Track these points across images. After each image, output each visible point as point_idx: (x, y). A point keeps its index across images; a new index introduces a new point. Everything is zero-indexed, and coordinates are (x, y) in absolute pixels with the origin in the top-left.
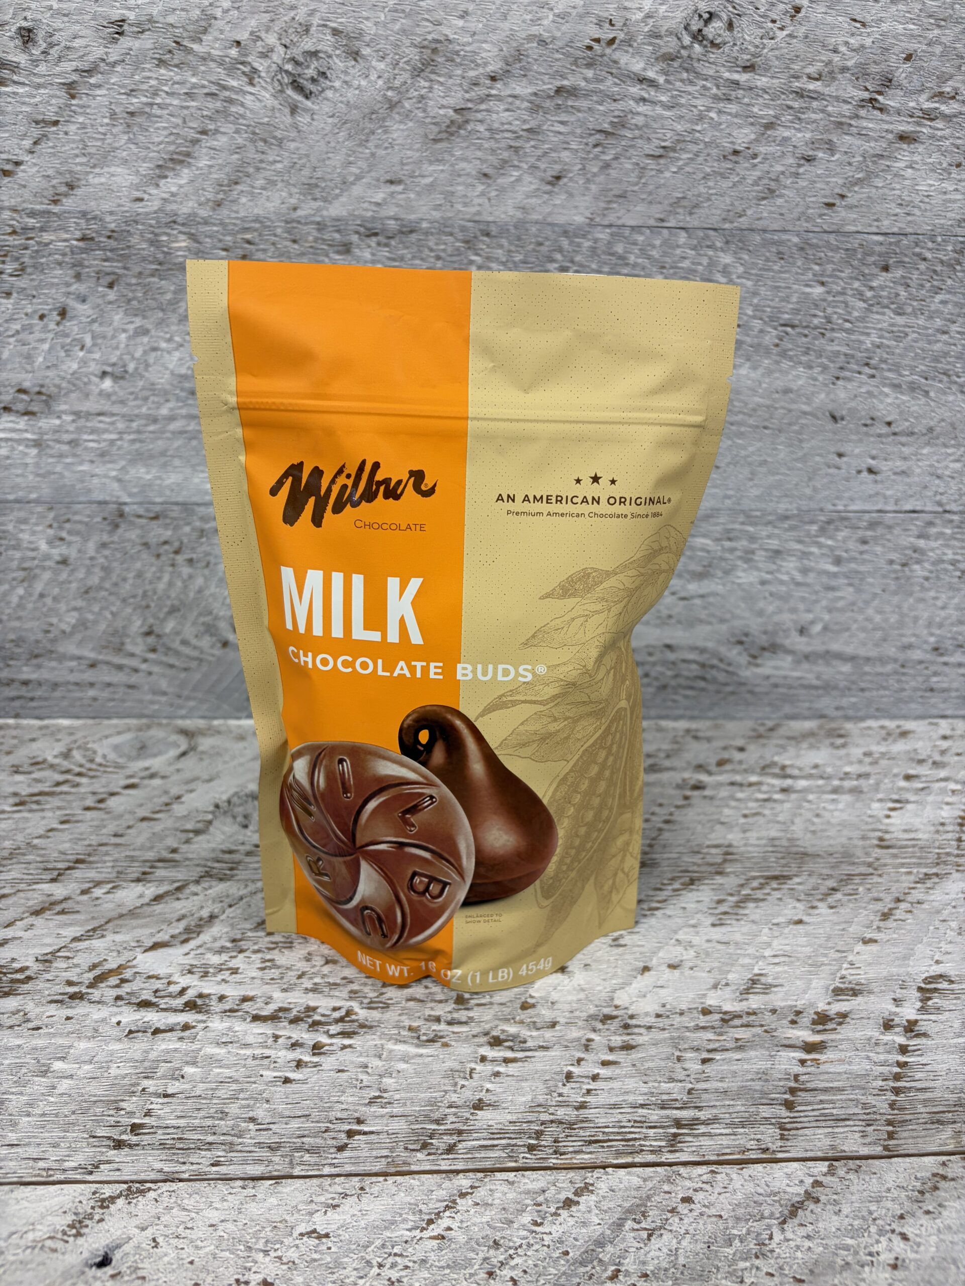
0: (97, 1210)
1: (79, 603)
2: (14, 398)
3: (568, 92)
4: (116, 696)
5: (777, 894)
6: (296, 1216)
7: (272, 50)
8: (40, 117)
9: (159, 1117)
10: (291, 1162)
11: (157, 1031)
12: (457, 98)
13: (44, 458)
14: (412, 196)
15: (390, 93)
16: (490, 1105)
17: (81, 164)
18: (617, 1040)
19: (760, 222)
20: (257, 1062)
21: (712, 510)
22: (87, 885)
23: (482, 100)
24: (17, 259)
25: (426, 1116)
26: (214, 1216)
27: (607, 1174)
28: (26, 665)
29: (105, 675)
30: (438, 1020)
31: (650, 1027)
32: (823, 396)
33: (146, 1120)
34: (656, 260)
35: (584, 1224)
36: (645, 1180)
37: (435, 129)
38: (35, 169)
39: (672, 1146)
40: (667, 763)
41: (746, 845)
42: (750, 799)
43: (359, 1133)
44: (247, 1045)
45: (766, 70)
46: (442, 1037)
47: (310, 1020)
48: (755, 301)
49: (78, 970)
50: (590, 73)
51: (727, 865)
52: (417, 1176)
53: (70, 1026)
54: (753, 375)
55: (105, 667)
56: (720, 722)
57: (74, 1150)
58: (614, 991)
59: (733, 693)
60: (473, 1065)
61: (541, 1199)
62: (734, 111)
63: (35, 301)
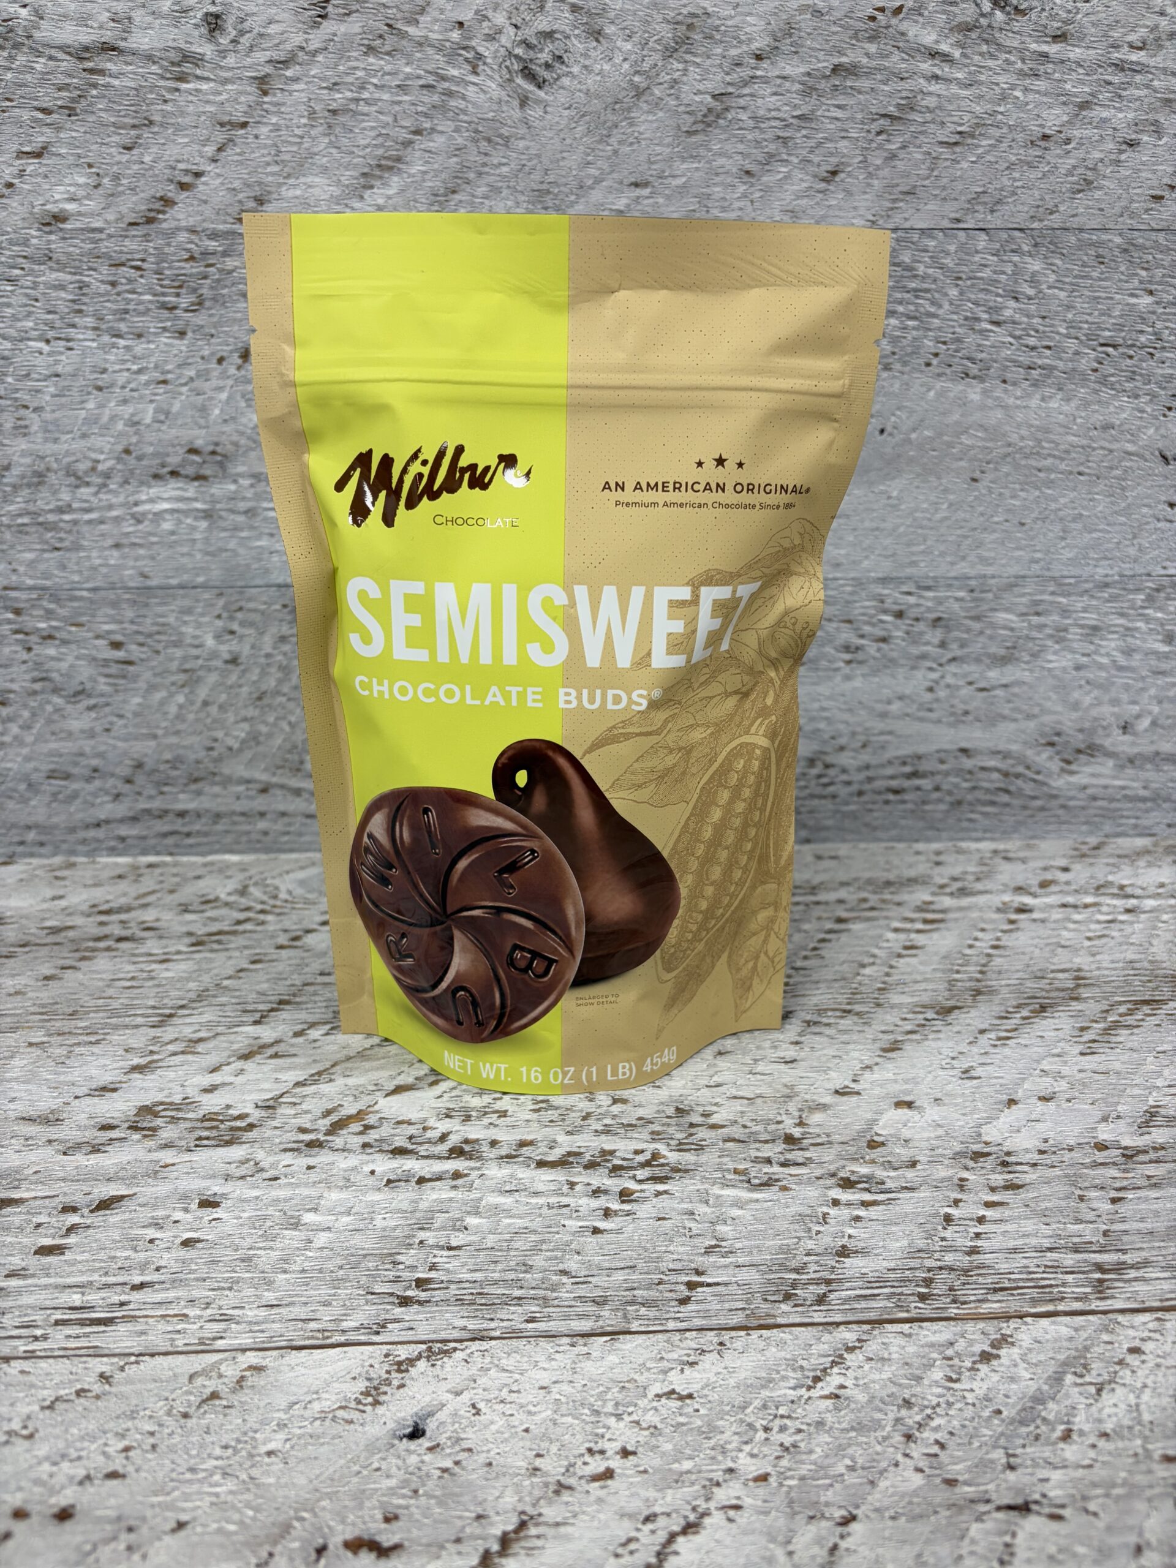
0: (394, 1375)
1: (251, 712)
2: (183, 460)
3: (847, 70)
4: (292, 829)
5: (1154, 1020)
6: (646, 1374)
7: (500, 32)
8: (226, 118)
9: (448, 1271)
10: (625, 1316)
11: (421, 1181)
12: (716, 82)
13: (215, 533)
14: (661, 200)
15: (637, 79)
16: (857, 1252)
17: (273, 174)
18: (998, 1179)
19: (1076, 219)
20: (555, 1211)
21: (1016, 577)
22: (299, 1027)
23: (745, 84)
24: (194, 290)
25: (781, 1265)
26: (545, 1378)
27: (1026, 1324)
28: (183, 792)
29: (279, 802)
30: (768, 1161)
31: (1035, 1165)
32: (1151, 431)
33: (433, 1275)
34: (950, 270)
35: (1013, 1379)
36: (1076, 1330)
37: (690, 119)
38: (219, 181)
39: (1100, 1292)
40: (979, 886)
41: (1099, 969)
42: (1090, 921)
43: (701, 1284)
44: (537, 1194)
45: (1080, 39)
46: (777, 1180)
47: (609, 1165)
48: (1070, 316)
49: (309, 1116)
50: (872, 48)
51: (1081, 990)
52: (787, 1330)
53: (313, 1176)
54: (1066, 408)
55: (278, 792)
56: (1032, 842)
57: (348, 1310)
58: (980, 1126)
59: (1042, 809)
60: (825, 1209)
61: (950, 1352)
62: (1043, 88)
63: (213, 340)
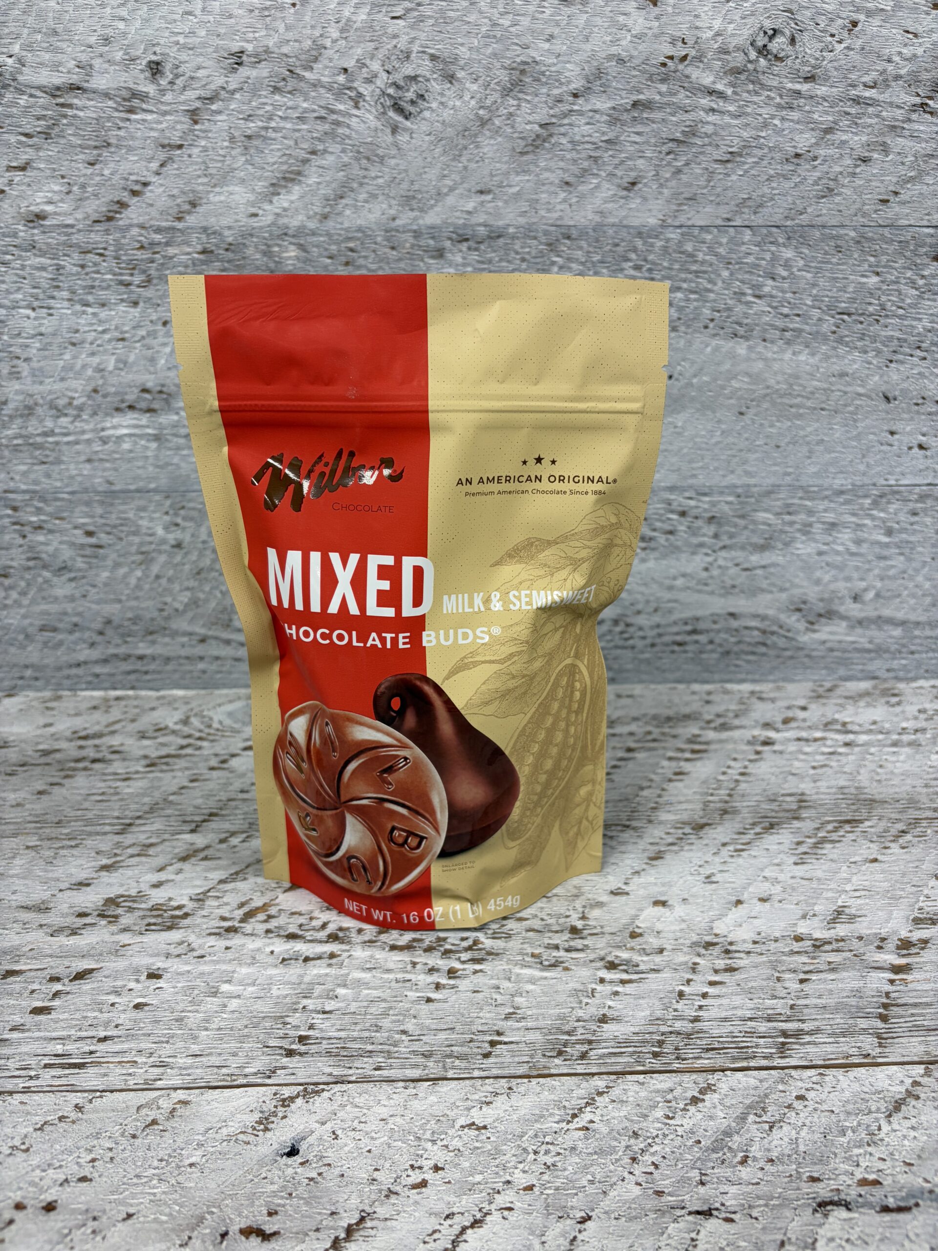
0: (280, 1108)
1: (192, 583)
2: (138, 397)
3: (643, 105)
4: (224, 669)
5: (851, 836)
6: (455, 1111)
7: (376, 76)
8: (166, 142)
9: (321, 1030)
10: (444, 1067)
11: (307, 959)
12: (542, 114)
13: (163, 451)
14: (500, 204)
15: (481, 112)
16: (613, 1019)
17: (203, 184)
18: (721, 963)
19: (820, 219)
20: (400, 985)
21: (773, 486)
22: (223, 836)
23: (565, 115)
24: (144, 272)
25: (558, 1029)
26: (384, 1112)
27: (726, 1076)
28: (142, 641)
29: (214, 649)
30: (557, 947)
31: (749, 952)
32: (877, 378)
33: (311, 1033)
34: (723, 257)
35: (711, 1118)
36: (761, 1081)
37: (522, 143)
38: (161, 189)
39: (782, 1052)
40: (736, 722)
41: (817, 793)
42: (817, 753)
43: (500, 1043)
44: (389, 971)
45: (826, 80)
46: (562, 962)
47: (442, 949)
48: (814, 292)
49: (228, 908)
50: (664, 88)
51: (802, 811)
52: (557, 1078)
53: (230, 955)
54: (811, 360)
55: (214, 642)
56: (781, 684)
57: (250, 1059)
58: (712, 921)
59: (792, 658)
60: (594, 986)
61: (670, 1097)
62: (796, 118)
63: (159, 309)
